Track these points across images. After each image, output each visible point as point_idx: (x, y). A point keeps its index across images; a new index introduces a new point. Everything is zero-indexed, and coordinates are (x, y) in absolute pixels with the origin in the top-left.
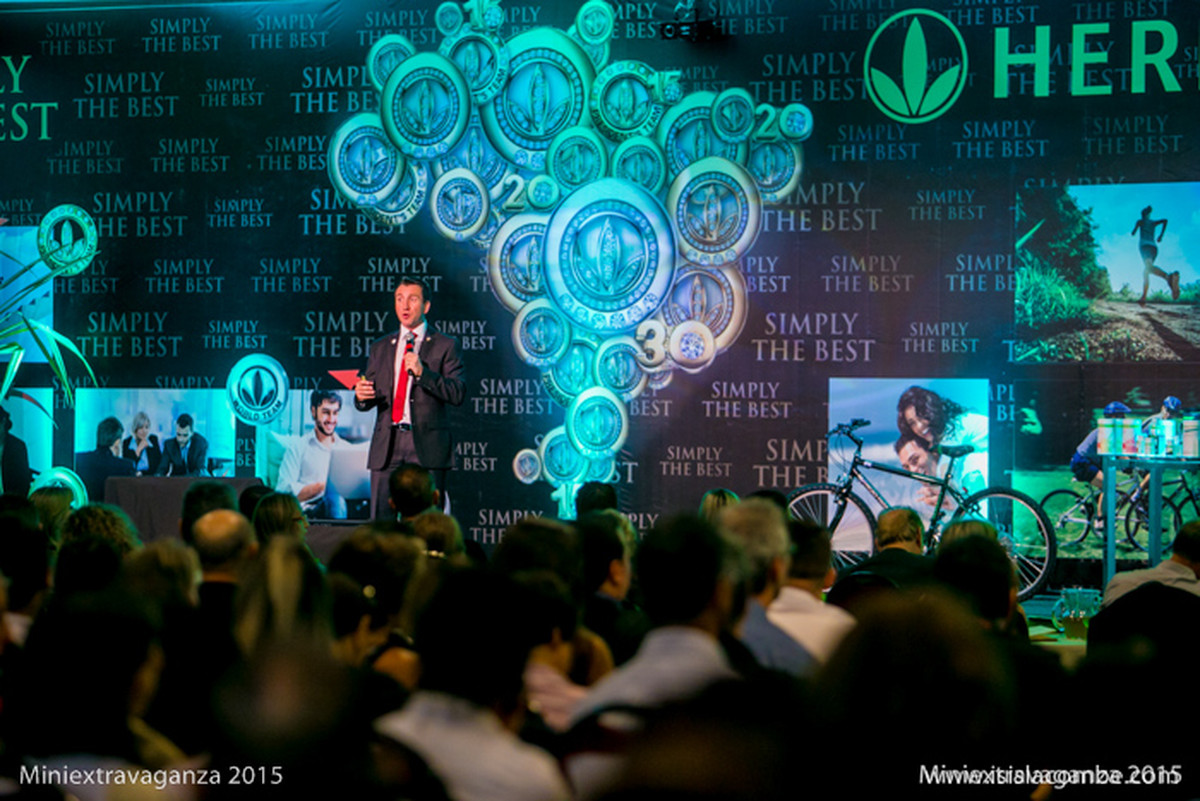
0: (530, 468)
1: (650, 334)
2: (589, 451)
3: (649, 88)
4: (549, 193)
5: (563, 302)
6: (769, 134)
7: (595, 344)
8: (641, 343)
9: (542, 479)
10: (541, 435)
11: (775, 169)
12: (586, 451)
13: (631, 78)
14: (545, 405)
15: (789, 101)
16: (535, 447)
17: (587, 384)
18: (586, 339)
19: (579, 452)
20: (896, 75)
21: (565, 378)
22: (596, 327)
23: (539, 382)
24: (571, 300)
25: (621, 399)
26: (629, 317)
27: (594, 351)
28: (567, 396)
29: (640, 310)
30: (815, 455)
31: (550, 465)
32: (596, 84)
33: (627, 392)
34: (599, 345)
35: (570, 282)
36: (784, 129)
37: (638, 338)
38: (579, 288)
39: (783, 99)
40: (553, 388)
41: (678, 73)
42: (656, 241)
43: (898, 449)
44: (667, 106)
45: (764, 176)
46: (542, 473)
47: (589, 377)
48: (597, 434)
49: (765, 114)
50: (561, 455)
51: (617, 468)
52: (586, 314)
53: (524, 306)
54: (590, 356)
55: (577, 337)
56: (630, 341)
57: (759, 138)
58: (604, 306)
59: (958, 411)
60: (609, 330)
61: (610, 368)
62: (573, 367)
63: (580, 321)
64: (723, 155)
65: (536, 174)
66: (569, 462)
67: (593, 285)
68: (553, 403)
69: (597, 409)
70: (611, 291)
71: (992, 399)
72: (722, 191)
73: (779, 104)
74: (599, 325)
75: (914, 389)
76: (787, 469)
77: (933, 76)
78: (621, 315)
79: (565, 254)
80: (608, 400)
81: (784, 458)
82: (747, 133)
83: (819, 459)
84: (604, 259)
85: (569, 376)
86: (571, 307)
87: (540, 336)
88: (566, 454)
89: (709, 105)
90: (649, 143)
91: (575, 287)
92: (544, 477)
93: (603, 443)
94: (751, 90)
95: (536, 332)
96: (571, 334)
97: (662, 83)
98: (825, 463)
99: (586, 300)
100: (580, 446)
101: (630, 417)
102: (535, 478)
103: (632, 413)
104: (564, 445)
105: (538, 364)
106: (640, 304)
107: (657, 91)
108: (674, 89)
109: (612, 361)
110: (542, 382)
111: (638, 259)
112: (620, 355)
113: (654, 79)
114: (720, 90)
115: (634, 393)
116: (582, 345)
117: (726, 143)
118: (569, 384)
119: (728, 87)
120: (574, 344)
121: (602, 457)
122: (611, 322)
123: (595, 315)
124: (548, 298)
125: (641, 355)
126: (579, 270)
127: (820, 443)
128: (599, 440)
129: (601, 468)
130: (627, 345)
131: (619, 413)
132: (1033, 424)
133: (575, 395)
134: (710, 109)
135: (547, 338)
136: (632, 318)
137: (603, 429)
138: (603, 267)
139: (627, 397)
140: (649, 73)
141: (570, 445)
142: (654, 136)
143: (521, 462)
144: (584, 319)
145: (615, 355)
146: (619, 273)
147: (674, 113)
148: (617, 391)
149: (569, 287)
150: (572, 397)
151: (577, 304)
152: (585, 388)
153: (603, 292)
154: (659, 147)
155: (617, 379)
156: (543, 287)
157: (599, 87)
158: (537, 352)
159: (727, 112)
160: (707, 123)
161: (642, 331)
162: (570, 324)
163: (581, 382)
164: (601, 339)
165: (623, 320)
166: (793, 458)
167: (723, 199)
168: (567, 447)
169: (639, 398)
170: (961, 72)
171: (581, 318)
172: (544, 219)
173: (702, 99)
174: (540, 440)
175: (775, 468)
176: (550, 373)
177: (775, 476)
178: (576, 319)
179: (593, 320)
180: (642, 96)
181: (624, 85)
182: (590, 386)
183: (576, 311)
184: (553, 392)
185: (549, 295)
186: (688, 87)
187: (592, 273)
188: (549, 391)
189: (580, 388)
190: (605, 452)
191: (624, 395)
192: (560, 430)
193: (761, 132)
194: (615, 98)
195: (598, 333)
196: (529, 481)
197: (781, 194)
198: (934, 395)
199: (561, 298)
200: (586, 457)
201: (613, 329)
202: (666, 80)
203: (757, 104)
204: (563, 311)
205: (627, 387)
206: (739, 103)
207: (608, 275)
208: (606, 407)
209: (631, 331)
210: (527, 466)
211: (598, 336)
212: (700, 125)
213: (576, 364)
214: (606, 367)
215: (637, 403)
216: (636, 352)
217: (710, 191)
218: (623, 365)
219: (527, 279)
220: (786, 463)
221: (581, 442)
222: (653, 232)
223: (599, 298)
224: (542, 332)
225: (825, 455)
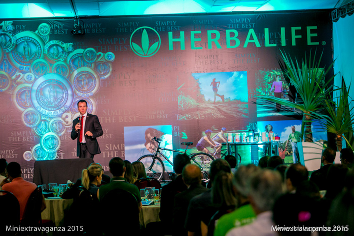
0: (29, 156)
1: (67, 117)
2: (48, 151)
3: (63, 48)
4: (31, 78)
5: (37, 108)
6: (102, 60)
7: (49, 120)
8: (64, 119)
9: (33, 159)
10: (32, 147)
11: (104, 70)
12: (47, 150)
13: (57, 45)
14: (33, 138)
15: (107, 51)
16: (30, 150)
17: (47, 131)
18: (46, 119)
19: (45, 151)
20: (140, 44)
21: (40, 130)
22: (49, 115)
23: (31, 132)
24: (40, 108)
25: (58, 135)
26: (60, 112)
27: (49, 122)
28: (40, 135)
29: (63, 110)
30: (120, 148)
31: (35, 155)
32: (45, 47)
33: (60, 133)
34: (50, 120)
35: (40, 103)
36: (106, 59)
37: (63, 118)
38: (43, 104)
39: (105, 51)
40: (36, 133)
41: (72, 44)
42: (67, 91)
43: (146, 145)
44: (69, 53)
45: (101, 72)
46: (33, 157)
47: (47, 129)
48: (51, 145)
49: (100, 55)
50: (39, 152)
51: (58, 155)
52: (46, 112)
53: (24, 110)
54: (47, 123)
55: (43, 118)
56: (60, 119)
57: (98, 62)
58: (51, 109)
59: (163, 134)
60: (53, 116)
61: (54, 127)
62: (42, 127)
63: (43, 114)
64: (87, 66)
65: (27, 72)
66: (42, 154)
67: (47, 103)
68: (36, 137)
69: (50, 138)
70: (53, 105)
71: (173, 130)
72: (87, 76)
73: (104, 52)
74: (50, 115)
75: (150, 128)
76: (112, 152)
77: (150, 44)
78: (57, 112)
79: (38, 95)
80: (54, 136)
81: (111, 149)
82: (95, 60)
83: (122, 149)
84: (51, 96)
85: (41, 129)
86: (40, 110)
87: (30, 118)
88: (41, 152)
89: (82, 52)
90: (63, 63)
91: (41, 104)
92: (34, 159)
93: (53, 148)
94: (95, 48)
95: (29, 117)
96: (41, 117)
97: (67, 46)
98: (124, 150)
99: (45, 108)
100: (45, 149)
101: (61, 140)
102: (31, 159)
103: (62, 139)
104: (40, 149)
105: (30, 127)
106: (63, 108)
107: (65, 49)
108: (71, 48)
109: (55, 125)
110: (32, 132)
111: (62, 96)
112: (57, 123)
113: (64, 45)
114: (85, 48)
115: (62, 133)
116: (45, 121)
117: (88, 63)
118: (41, 132)
119: (88, 48)
120: (42, 120)
121: (53, 152)
122: (54, 114)
123: (48, 112)
124: (32, 107)
125: (64, 122)
126: (43, 99)
127: (122, 145)
128: (51, 147)
129: (52, 155)
130: (59, 120)
131: (58, 139)
132: (185, 136)
133: (43, 135)
134: (83, 53)
135: (33, 119)
136: (61, 112)
137: (53, 144)
138: (50, 98)
139: (60, 135)
140: (62, 44)
141: (42, 149)
142: (65, 61)
143: (26, 155)
144: (45, 113)
145: (56, 123)
146: (55, 100)
147: (71, 55)
148: (57, 133)
149: (39, 104)
150: (42, 135)
151: (42, 109)
152: (46, 133)
153: (50, 105)
154: (67, 64)
155: (57, 130)
156: (31, 104)
157: (46, 48)
158: (30, 124)
159: (88, 54)
160: (82, 57)
161: (64, 116)
162: (40, 115)
163: (45, 131)
164: (51, 118)
165: (58, 113)
166: (114, 149)
167: (88, 79)
168: (41, 150)
169: (64, 135)
170: (159, 43)
171: (44, 113)
172: (30, 85)
173: (80, 51)
174: (32, 148)
175: (108, 152)
176: (34, 129)
177: (108, 154)
178: (42, 113)
179: (48, 113)
180: (60, 50)
181: (55, 47)
182: (48, 132)
183: (42, 111)
184: (36, 134)
185: (33, 107)
186: (75, 47)
187: (47, 100)
188: (34, 134)
189: (45, 133)
190: (54, 150)
191: (59, 134)
192: (39, 145)
193: (99, 59)
194: (52, 51)
195: (50, 117)
196: (29, 160)
197: (106, 77)
198: (156, 130)
199: (37, 107)
200: (47, 152)
201: (55, 116)
202: (68, 46)
203: (98, 52)
204: (38, 111)
205: (60, 132)
206: (91, 52)
207: (52, 101)
208: (53, 138)
209: (60, 116)
210: (28, 156)
211: (49, 118)
212: (80, 58)
213: (43, 126)
214: (53, 126)
215: (63, 136)
216: (62, 122)
217: (84, 76)
218: (58, 126)
219: (25, 102)
220: (112, 151)
221: (46, 148)
222: (66, 88)
223: (49, 107)
224: (31, 117)
225: (124, 148)
